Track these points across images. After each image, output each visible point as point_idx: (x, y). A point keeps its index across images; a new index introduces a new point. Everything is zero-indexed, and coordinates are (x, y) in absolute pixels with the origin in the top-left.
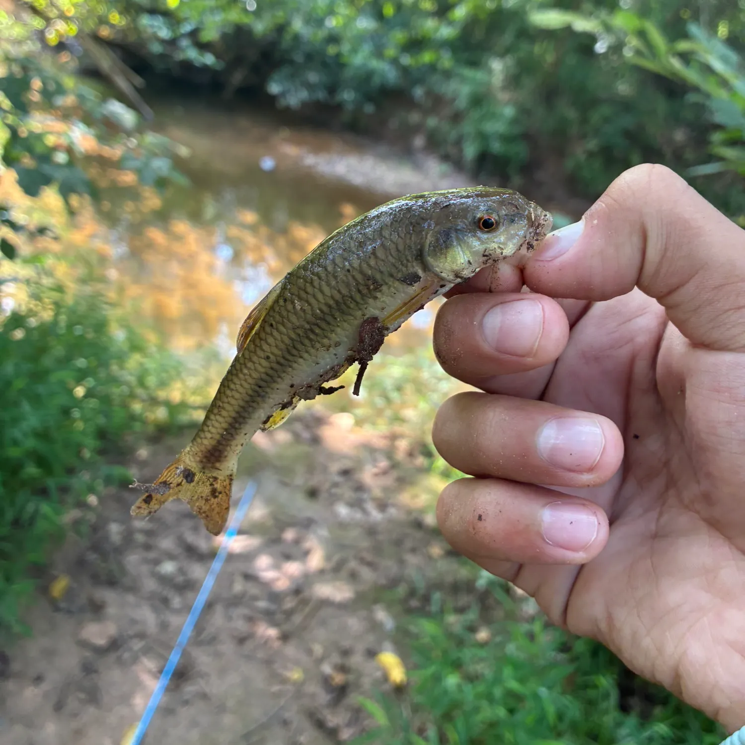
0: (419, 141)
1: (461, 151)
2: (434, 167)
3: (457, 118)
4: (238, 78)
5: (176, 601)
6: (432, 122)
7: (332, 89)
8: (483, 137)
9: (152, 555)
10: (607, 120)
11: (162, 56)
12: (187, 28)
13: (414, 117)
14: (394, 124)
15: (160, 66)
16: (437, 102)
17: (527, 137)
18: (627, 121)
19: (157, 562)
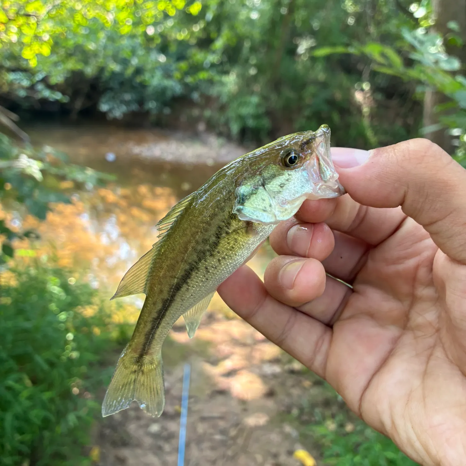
0: (201, 127)
1: (229, 129)
2: (214, 141)
3: (223, 108)
4: (79, 104)
5: (167, 447)
6: (208, 113)
7: (141, 102)
8: (241, 118)
9: (142, 422)
10: (314, 96)
11: (27, 98)
12: (40, 77)
13: (196, 112)
14: (183, 118)
15: (26, 105)
16: (208, 100)
17: (269, 113)
18: (325, 94)
19: (147, 426)
